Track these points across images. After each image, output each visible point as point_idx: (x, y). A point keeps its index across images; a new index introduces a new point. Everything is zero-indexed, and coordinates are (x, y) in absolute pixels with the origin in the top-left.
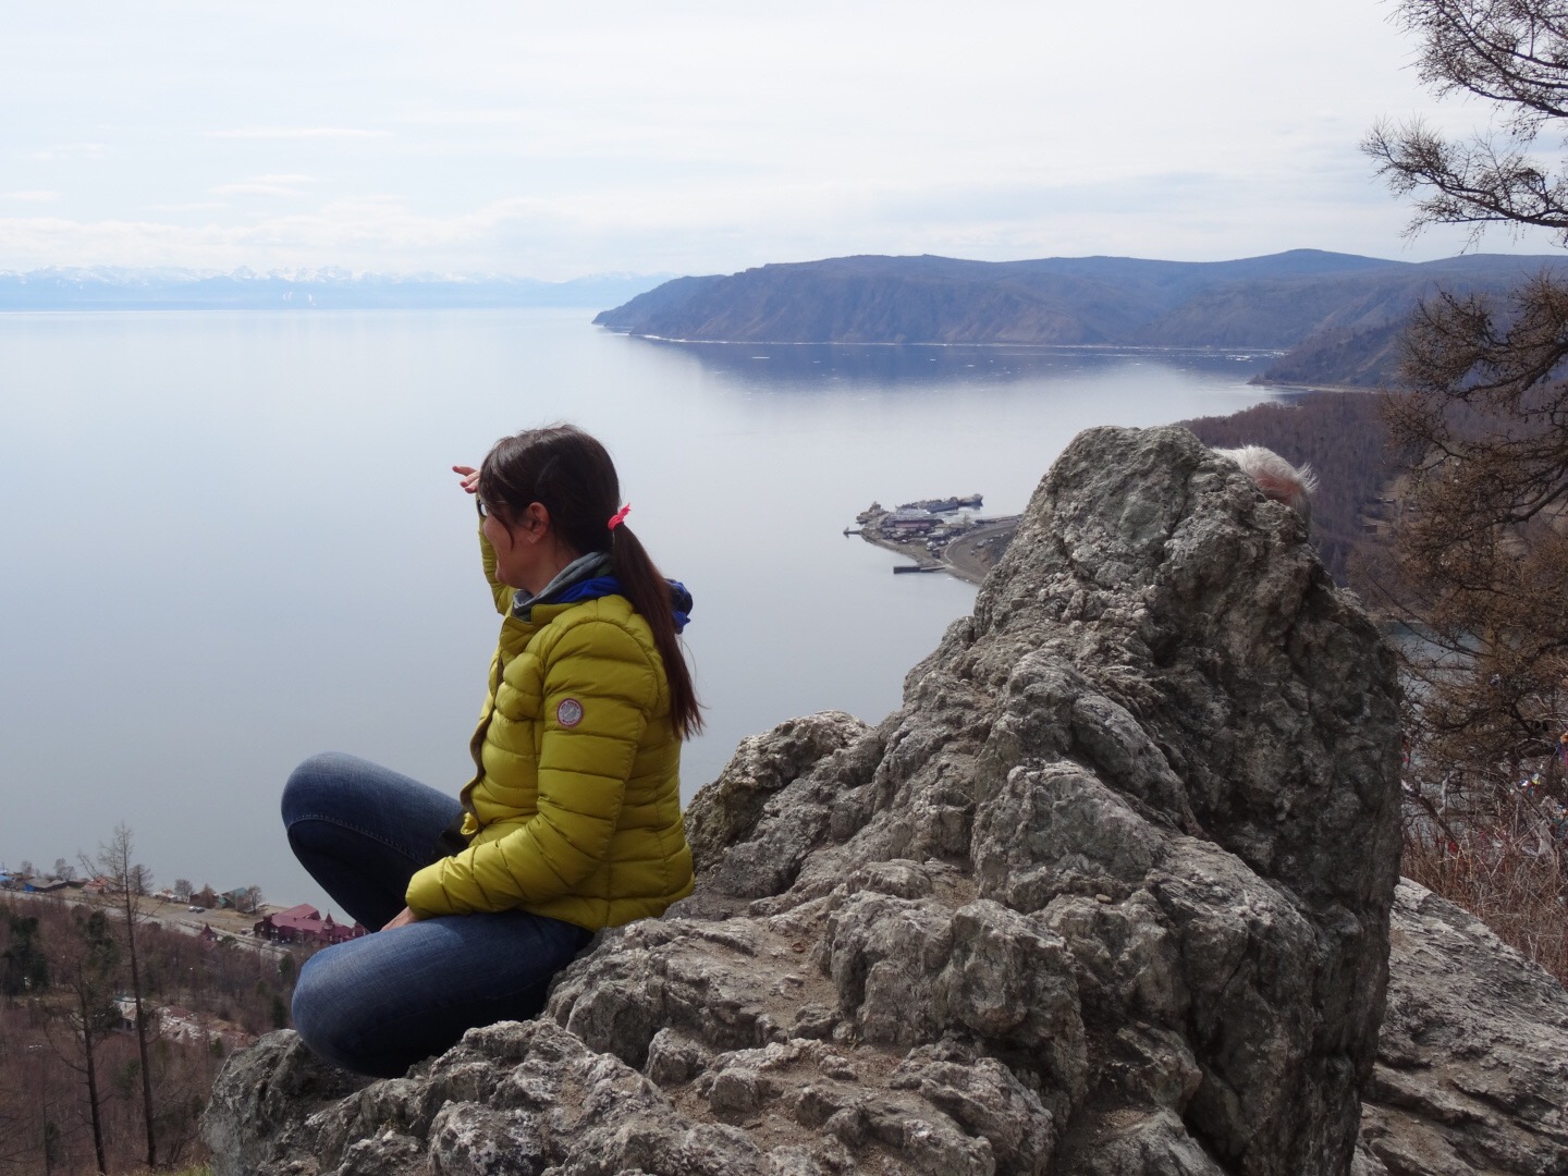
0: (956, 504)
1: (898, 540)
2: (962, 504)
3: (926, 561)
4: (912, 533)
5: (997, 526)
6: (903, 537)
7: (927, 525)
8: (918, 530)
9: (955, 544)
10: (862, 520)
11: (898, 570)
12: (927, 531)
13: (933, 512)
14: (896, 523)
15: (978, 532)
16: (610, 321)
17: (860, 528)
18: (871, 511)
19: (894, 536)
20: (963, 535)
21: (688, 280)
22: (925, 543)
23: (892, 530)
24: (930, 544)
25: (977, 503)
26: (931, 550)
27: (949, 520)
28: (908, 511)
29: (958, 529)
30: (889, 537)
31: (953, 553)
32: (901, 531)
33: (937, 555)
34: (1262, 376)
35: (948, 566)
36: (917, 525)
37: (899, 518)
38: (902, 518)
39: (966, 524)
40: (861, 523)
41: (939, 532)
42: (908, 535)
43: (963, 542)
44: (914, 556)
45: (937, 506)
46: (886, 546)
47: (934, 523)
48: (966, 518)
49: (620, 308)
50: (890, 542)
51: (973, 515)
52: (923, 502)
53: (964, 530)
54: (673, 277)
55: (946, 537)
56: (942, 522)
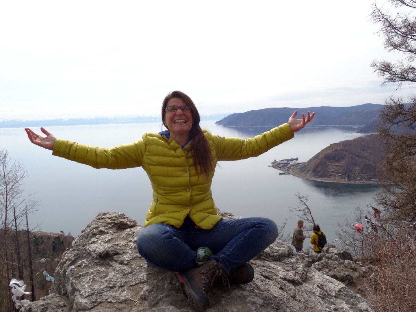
0: (292, 160)
1: (280, 167)
2: (294, 160)
3: (286, 172)
4: (283, 166)
5: (302, 164)
6: (281, 167)
7: (286, 164)
8: (284, 165)
9: (292, 168)
10: (272, 163)
11: (280, 174)
12: (286, 166)
13: (287, 162)
14: (280, 164)
15: (297, 165)
16: (219, 123)
17: (272, 165)
18: (274, 161)
19: (279, 167)
20: (294, 166)
21: (235, 114)
22: (286, 168)
23: (279, 165)
24: (287, 168)
25: (297, 159)
26: (287, 170)
27: (291, 163)
28: (282, 161)
29: (293, 165)
30: (278, 167)
31: (292, 170)
32: (281, 166)
33: (289, 171)
34: (359, 131)
35: (291, 173)
36: (284, 164)
37: (280, 163)
38: (281, 163)
39: (295, 164)
40: (272, 164)
41: (289, 166)
42: (282, 167)
43: (294, 168)
44: (283, 171)
45: (288, 160)
46: (278, 169)
47: (288, 164)
48: (295, 163)
49: (221, 120)
50: (278, 168)
51: (297, 162)
52: (285, 159)
53: (294, 165)
54: (232, 114)
55: (290, 167)
56: (289, 164)
